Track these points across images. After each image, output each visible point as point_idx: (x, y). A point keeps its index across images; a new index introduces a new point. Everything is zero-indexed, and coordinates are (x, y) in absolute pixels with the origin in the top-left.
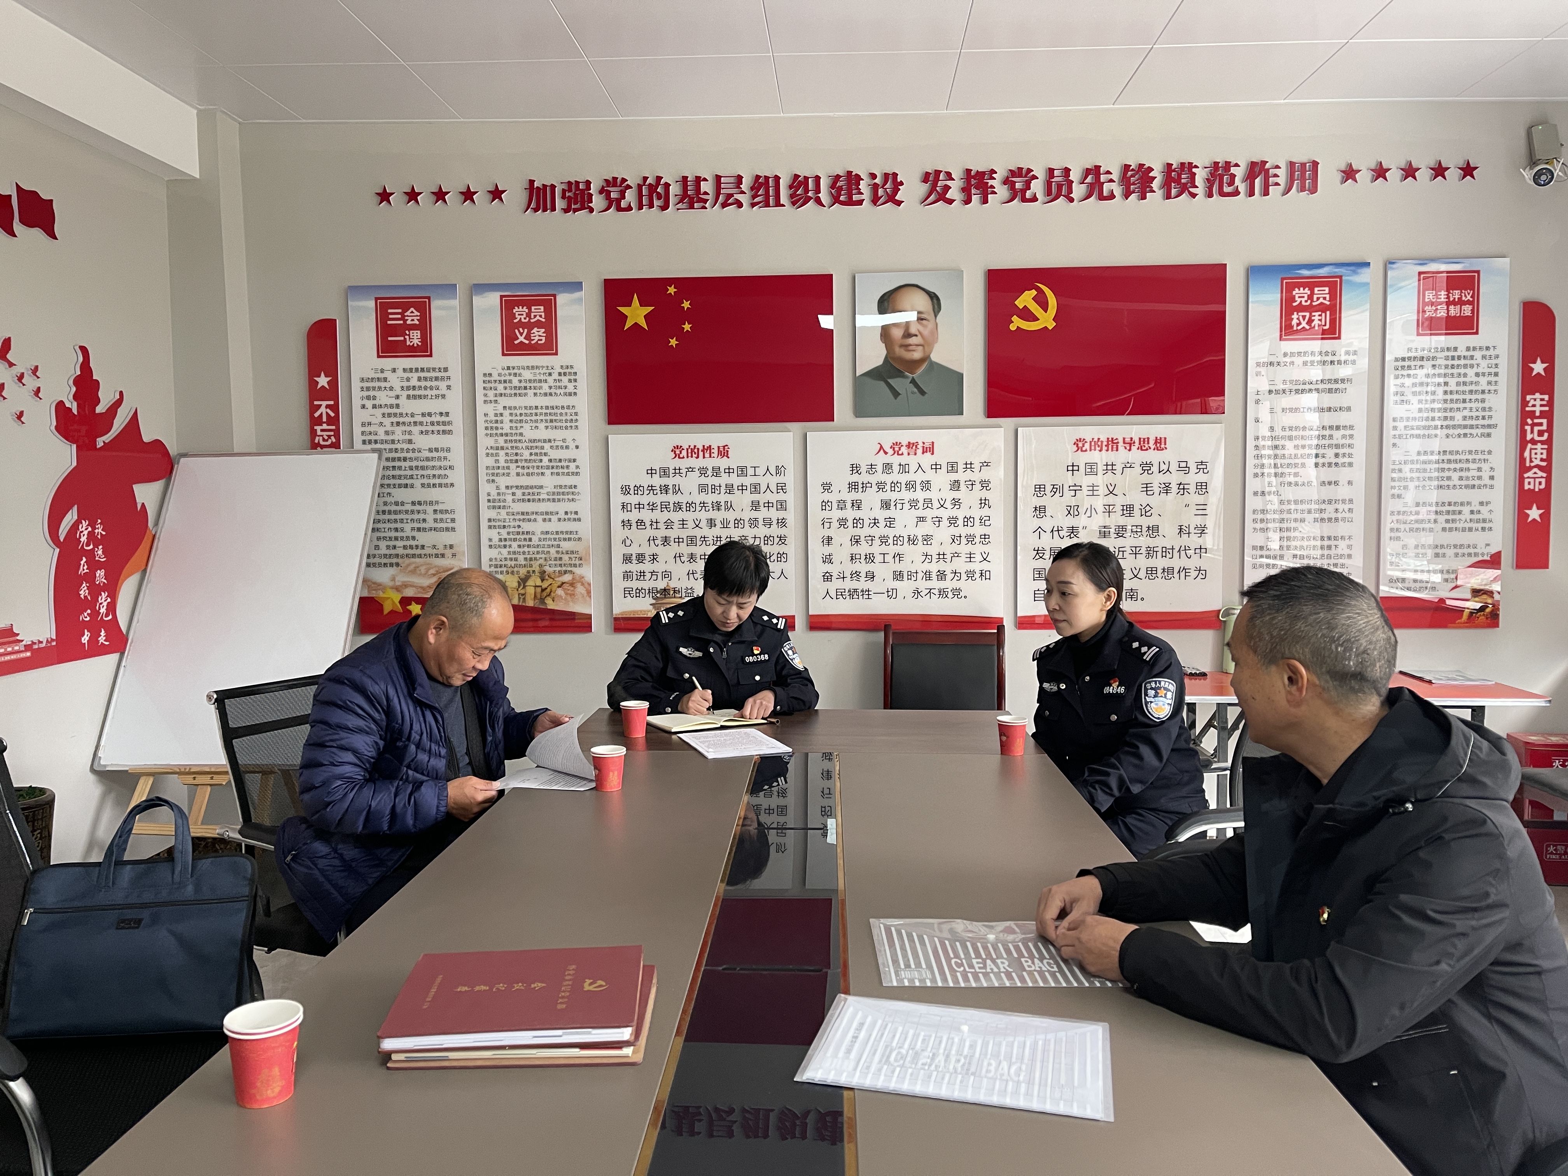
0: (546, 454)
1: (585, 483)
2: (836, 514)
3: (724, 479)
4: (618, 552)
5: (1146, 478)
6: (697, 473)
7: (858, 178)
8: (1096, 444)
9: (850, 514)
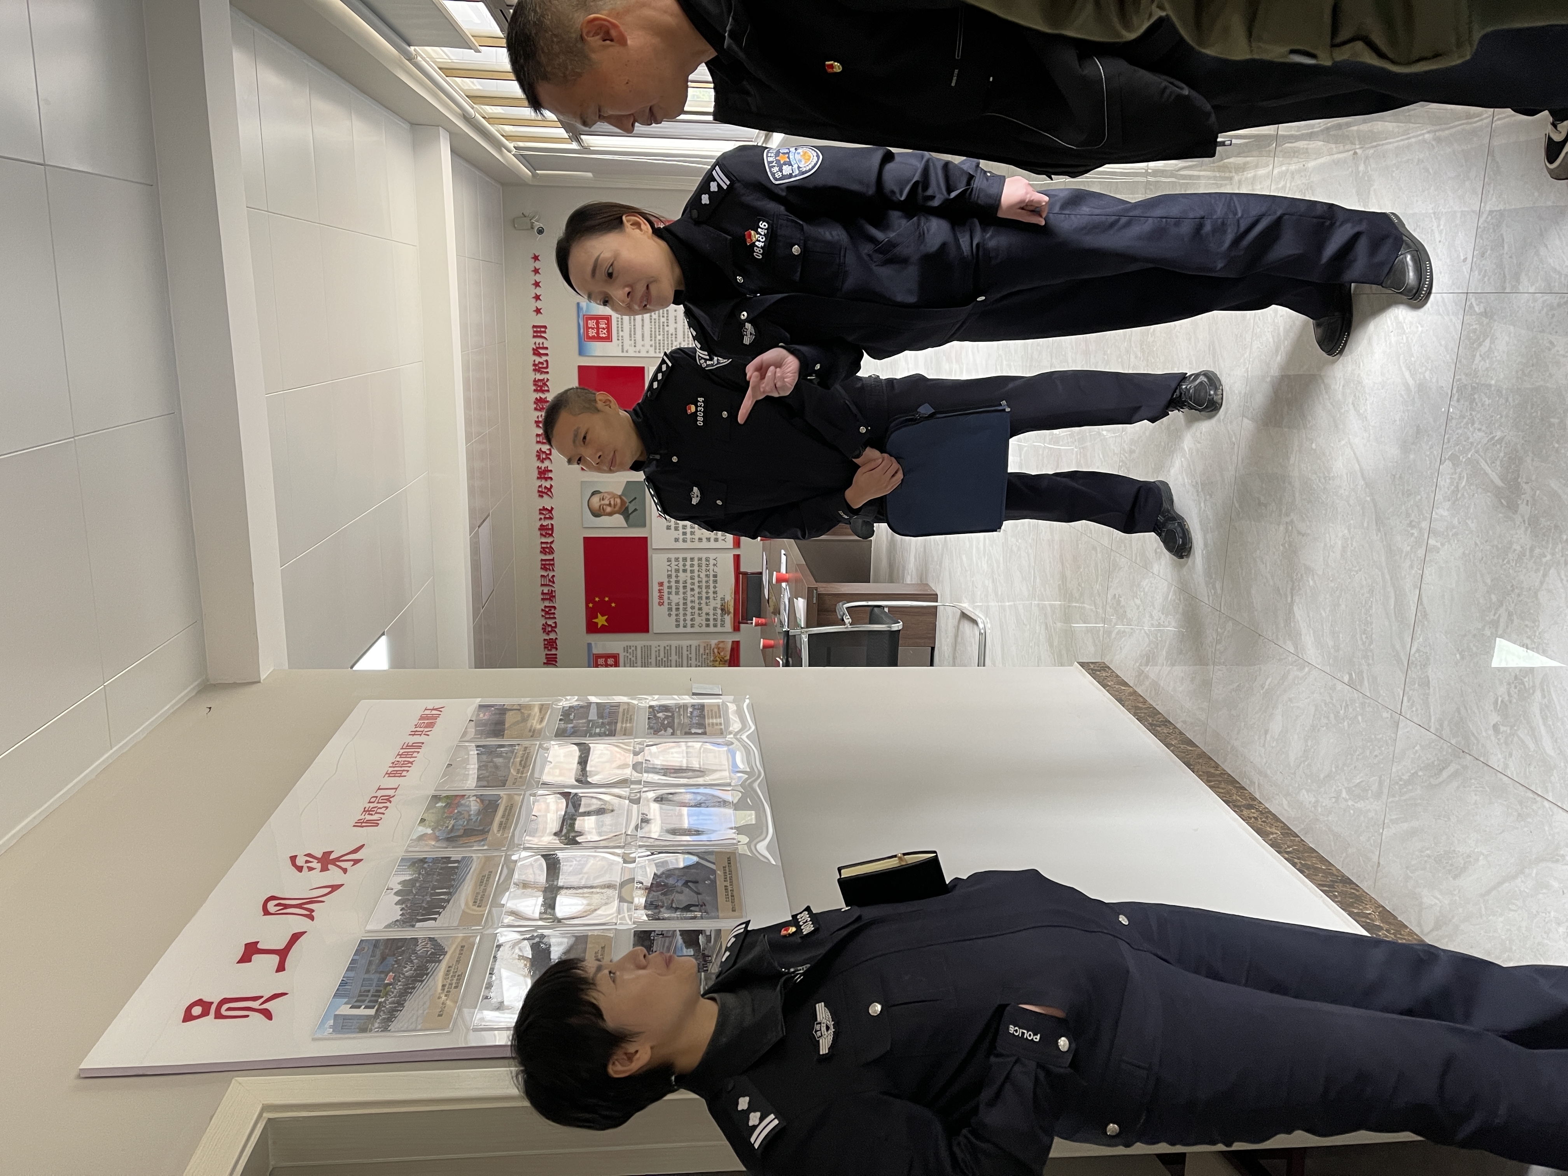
1: (674, 643)
2: (688, 536)
3: (673, 584)
4: (704, 629)
6: (670, 596)
7: (542, 525)
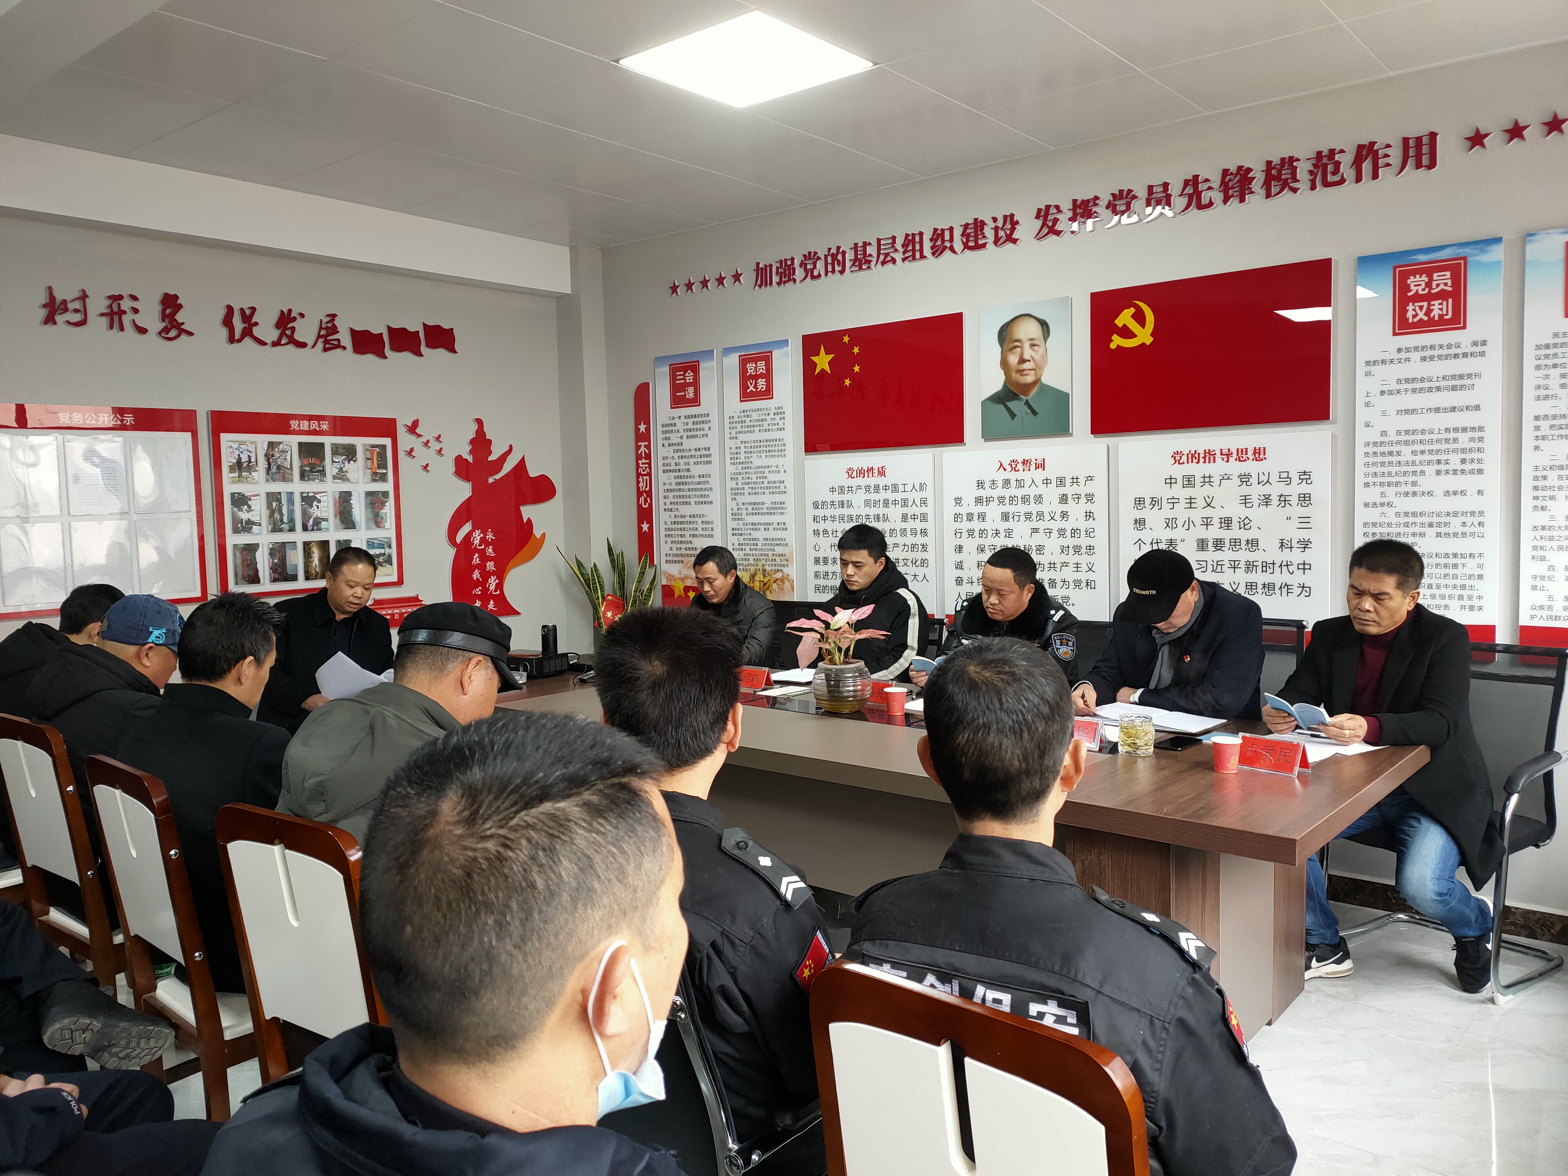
0: (766, 478)
1: (790, 500)
2: (965, 525)
3: (882, 495)
4: (811, 555)
5: (1244, 490)
6: (863, 490)
7: (983, 223)
8: (1193, 457)
9: (976, 525)
